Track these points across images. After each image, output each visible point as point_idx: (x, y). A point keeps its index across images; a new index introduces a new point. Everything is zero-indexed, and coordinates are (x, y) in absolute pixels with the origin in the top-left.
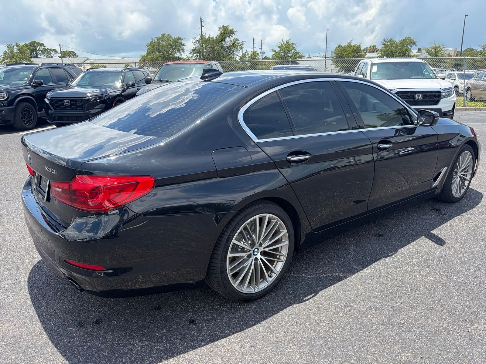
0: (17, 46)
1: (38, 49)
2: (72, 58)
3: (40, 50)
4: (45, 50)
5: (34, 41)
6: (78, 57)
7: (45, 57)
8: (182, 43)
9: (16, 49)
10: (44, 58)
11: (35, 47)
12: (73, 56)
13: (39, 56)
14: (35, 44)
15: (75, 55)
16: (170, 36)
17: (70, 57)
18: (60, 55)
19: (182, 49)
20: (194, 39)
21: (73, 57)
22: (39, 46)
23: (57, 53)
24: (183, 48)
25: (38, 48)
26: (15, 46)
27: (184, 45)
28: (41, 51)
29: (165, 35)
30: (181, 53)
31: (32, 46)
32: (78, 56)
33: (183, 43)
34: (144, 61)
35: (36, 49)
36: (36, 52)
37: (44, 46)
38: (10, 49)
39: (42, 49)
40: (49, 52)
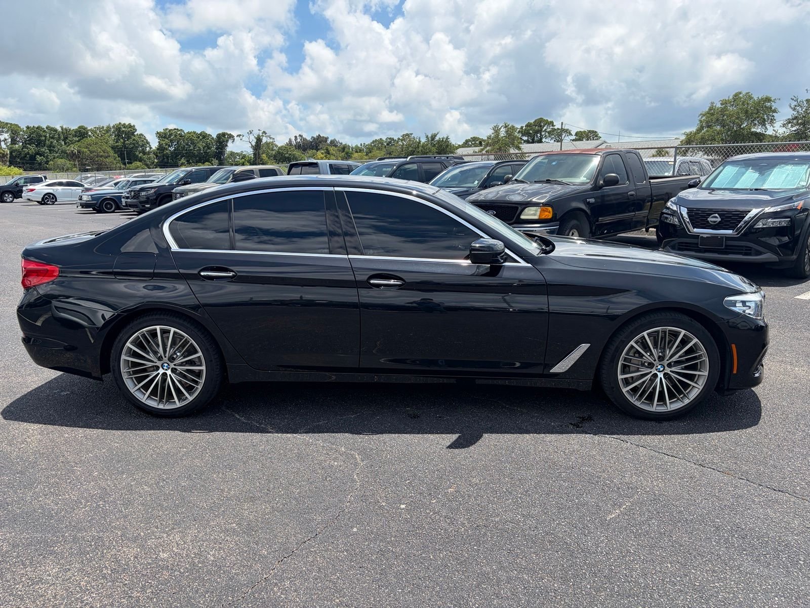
0: (506, 127)
1: (544, 130)
2: (591, 141)
3: (546, 132)
4: (554, 130)
5: (541, 118)
6: (601, 139)
7: (553, 141)
8: (771, 108)
9: (503, 132)
10: (551, 142)
11: (541, 126)
12: (593, 138)
13: (544, 140)
14: (541, 122)
15: (597, 136)
16: (749, 96)
17: (588, 140)
18: (574, 137)
19: (770, 118)
20: (795, 99)
21: (593, 140)
22: (546, 126)
23: (571, 134)
24: (773, 116)
25: (545, 128)
26: (502, 128)
27: (775, 111)
28: (548, 132)
29: (741, 95)
30: (767, 125)
31: (536, 126)
32: (601, 137)
33: (773, 108)
34: (690, 143)
35: (541, 130)
36: (541, 134)
37: (553, 125)
38: (496, 131)
39: (549, 130)
40: (559, 134)
